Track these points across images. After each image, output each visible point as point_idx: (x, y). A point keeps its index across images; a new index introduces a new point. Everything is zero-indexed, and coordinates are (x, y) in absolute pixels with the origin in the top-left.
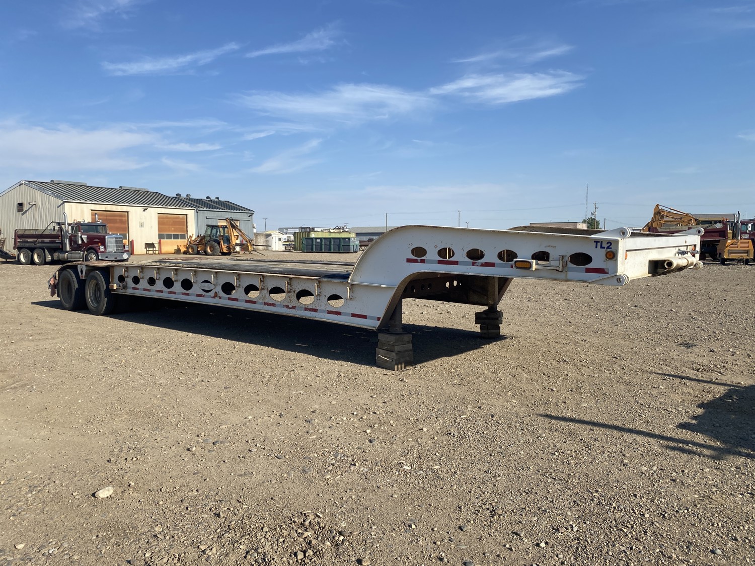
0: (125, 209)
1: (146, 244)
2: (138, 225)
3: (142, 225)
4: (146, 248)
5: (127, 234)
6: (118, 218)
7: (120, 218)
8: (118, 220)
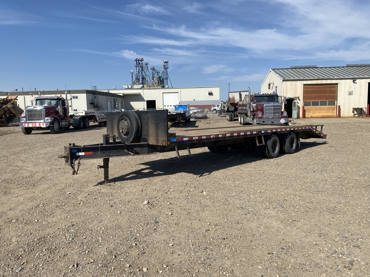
0: (334, 82)
1: (354, 109)
2: (347, 93)
3: (350, 94)
4: (353, 112)
5: (336, 101)
6: (328, 89)
7: (330, 89)
8: (328, 91)
